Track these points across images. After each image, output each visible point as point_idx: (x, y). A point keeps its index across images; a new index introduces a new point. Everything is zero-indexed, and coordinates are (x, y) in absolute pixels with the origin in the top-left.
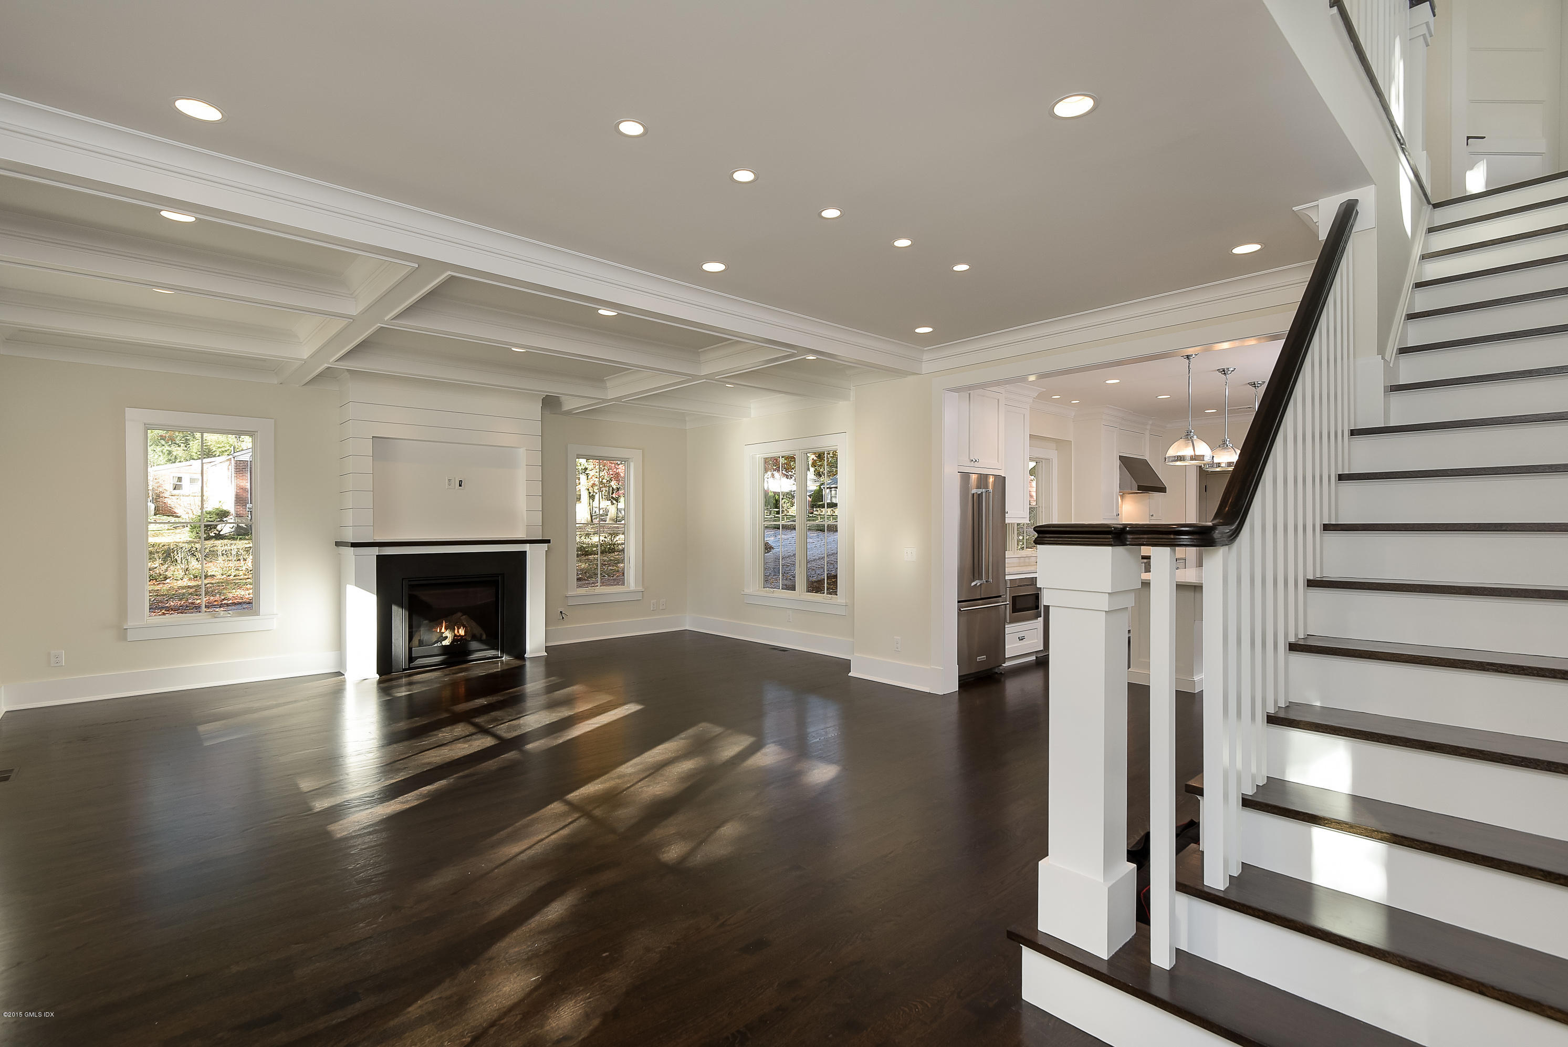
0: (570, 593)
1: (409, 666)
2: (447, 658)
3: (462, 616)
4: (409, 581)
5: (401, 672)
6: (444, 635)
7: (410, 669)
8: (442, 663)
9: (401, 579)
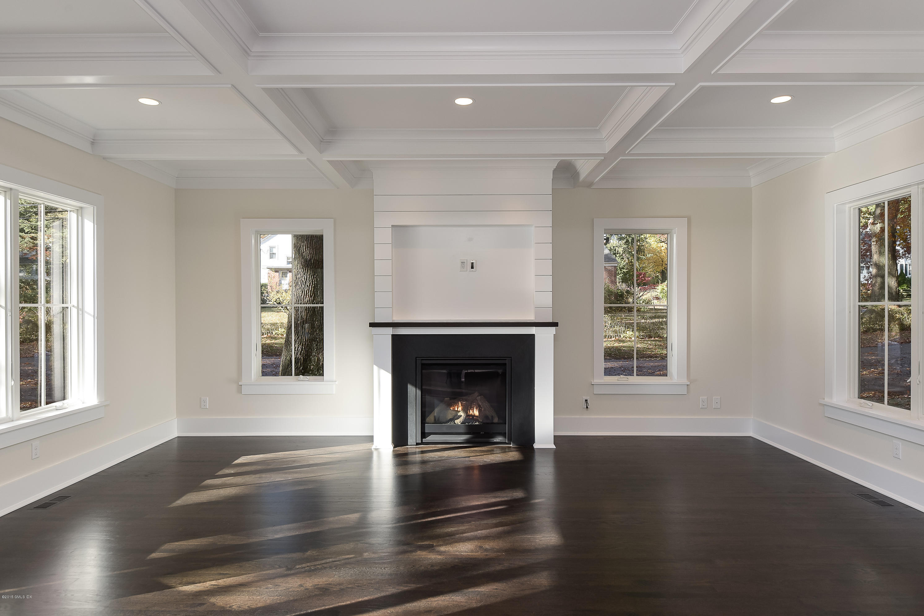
0: (596, 381)
1: (422, 440)
2: (472, 438)
3: (478, 396)
4: (422, 360)
5: (414, 445)
6: (459, 414)
7: (422, 443)
8: (467, 441)
9: (415, 358)
